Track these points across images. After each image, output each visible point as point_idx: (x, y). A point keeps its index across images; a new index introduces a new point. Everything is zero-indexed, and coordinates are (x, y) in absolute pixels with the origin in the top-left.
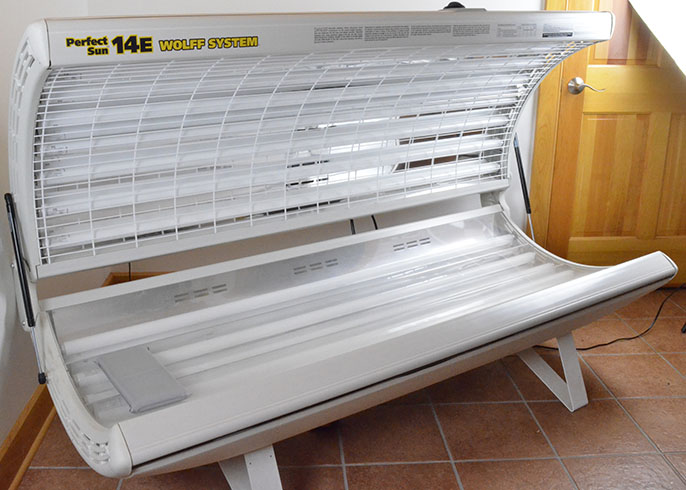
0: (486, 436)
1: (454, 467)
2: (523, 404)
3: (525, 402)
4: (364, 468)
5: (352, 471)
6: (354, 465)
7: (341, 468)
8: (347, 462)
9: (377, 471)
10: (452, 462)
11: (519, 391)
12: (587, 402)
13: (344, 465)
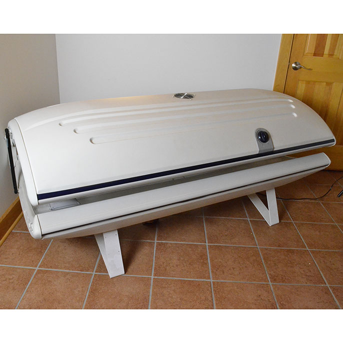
0: (226, 234)
1: (207, 246)
2: (248, 220)
3: (248, 219)
4: (165, 243)
5: (159, 244)
6: (160, 241)
7: (154, 243)
8: (157, 240)
9: (170, 245)
10: (207, 244)
11: (247, 214)
12: (278, 222)
13: (156, 241)
